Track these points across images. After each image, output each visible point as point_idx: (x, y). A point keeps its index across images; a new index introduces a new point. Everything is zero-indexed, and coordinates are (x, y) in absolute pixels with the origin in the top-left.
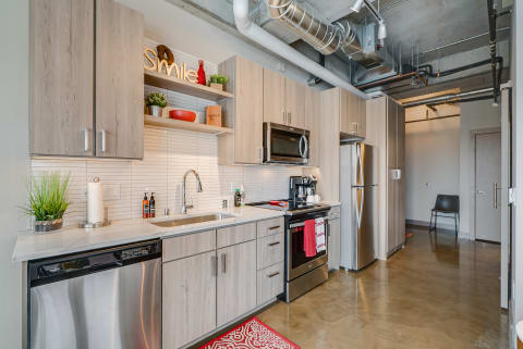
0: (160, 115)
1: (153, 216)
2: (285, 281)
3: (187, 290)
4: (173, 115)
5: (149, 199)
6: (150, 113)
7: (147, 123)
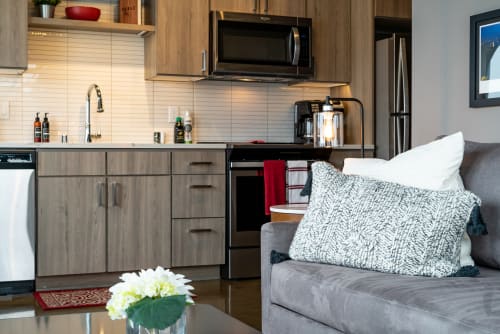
0: (52, 15)
1: (48, 141)
2: (227, 247)
3: (67, 214)
4: (70, 14)
5: (42, 120)
6: (40, 14)
7: (31, 26)
